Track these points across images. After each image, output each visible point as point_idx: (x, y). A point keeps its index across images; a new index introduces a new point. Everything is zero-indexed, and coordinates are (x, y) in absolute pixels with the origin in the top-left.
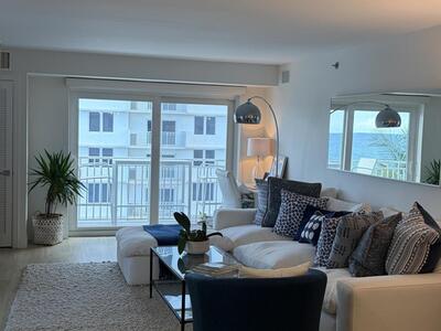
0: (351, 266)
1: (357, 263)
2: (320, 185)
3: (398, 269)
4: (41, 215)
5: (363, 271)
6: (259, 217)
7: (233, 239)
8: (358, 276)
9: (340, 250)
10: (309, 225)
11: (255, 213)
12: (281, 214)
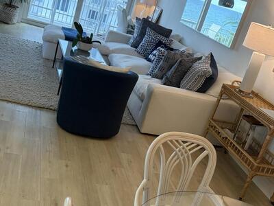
0: (164, 79)
1: (167, 78)
2: (171, 31)
3: (185, 86)
4: (6, 4)
5: (168, 83)
6: (131, 41)
7: (111, 49)
8: (164, 84)
9: (161, 69)
10: (155, 52)
11: (130, 38)
12: (143, 42)
